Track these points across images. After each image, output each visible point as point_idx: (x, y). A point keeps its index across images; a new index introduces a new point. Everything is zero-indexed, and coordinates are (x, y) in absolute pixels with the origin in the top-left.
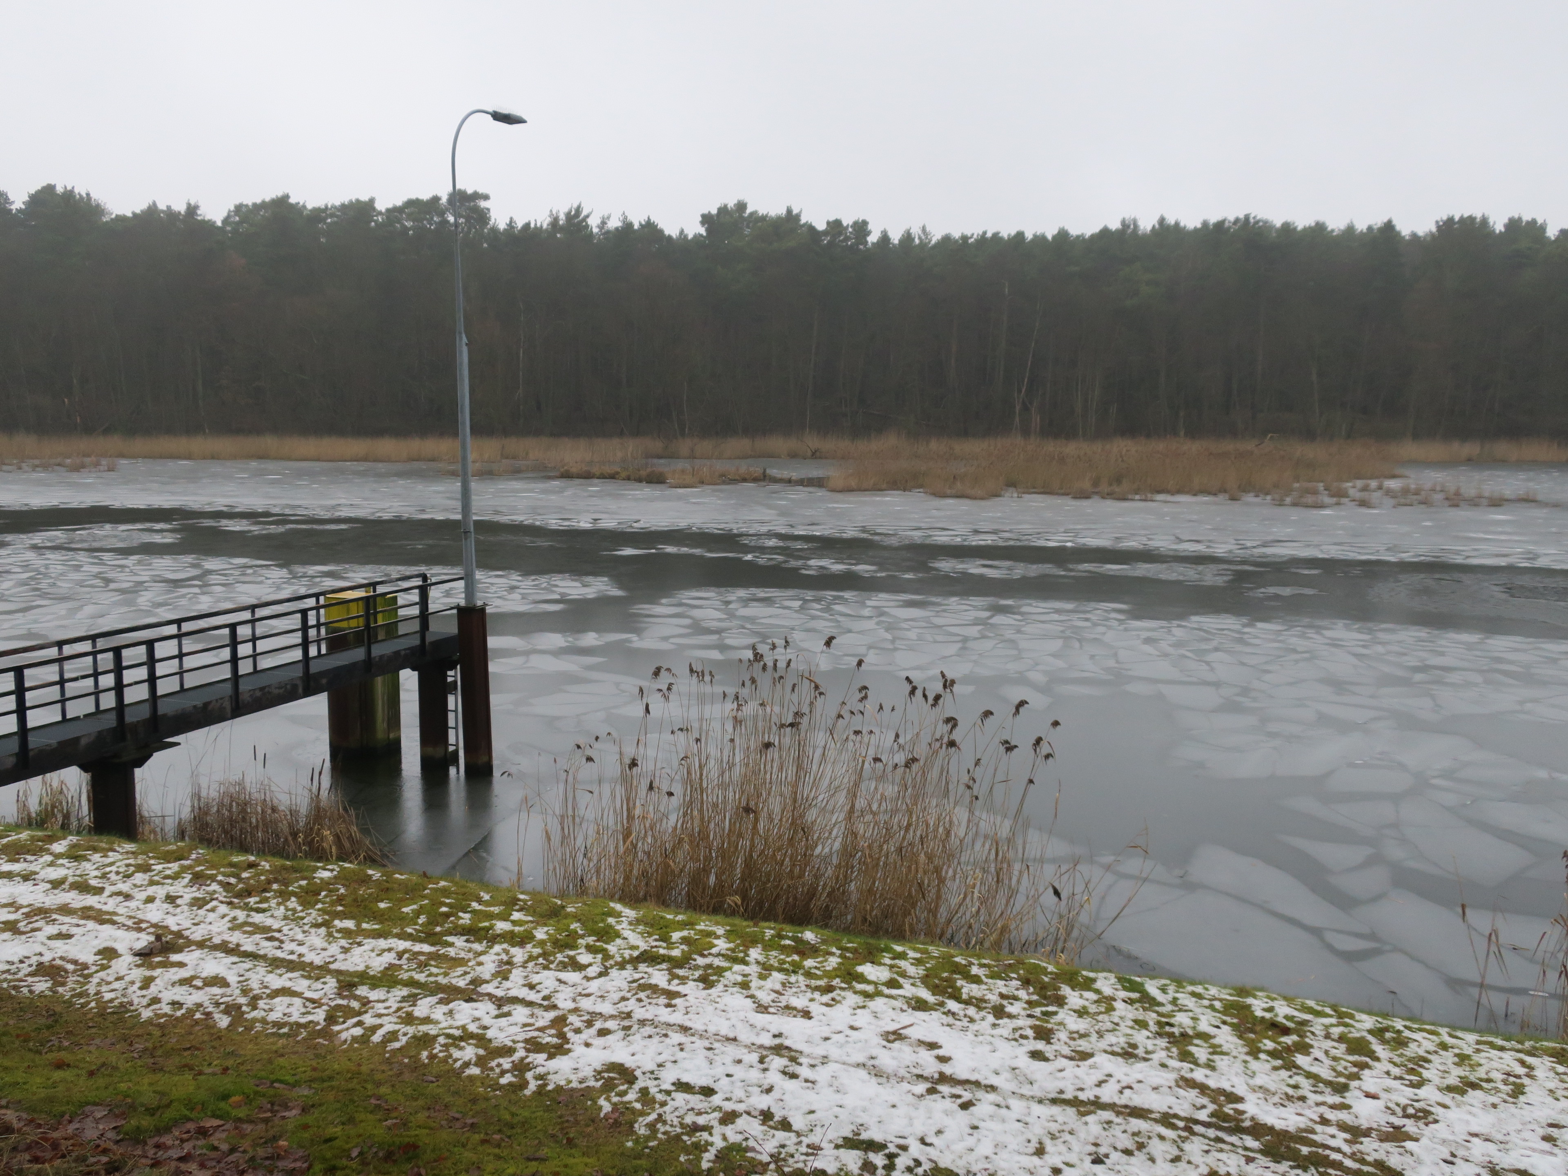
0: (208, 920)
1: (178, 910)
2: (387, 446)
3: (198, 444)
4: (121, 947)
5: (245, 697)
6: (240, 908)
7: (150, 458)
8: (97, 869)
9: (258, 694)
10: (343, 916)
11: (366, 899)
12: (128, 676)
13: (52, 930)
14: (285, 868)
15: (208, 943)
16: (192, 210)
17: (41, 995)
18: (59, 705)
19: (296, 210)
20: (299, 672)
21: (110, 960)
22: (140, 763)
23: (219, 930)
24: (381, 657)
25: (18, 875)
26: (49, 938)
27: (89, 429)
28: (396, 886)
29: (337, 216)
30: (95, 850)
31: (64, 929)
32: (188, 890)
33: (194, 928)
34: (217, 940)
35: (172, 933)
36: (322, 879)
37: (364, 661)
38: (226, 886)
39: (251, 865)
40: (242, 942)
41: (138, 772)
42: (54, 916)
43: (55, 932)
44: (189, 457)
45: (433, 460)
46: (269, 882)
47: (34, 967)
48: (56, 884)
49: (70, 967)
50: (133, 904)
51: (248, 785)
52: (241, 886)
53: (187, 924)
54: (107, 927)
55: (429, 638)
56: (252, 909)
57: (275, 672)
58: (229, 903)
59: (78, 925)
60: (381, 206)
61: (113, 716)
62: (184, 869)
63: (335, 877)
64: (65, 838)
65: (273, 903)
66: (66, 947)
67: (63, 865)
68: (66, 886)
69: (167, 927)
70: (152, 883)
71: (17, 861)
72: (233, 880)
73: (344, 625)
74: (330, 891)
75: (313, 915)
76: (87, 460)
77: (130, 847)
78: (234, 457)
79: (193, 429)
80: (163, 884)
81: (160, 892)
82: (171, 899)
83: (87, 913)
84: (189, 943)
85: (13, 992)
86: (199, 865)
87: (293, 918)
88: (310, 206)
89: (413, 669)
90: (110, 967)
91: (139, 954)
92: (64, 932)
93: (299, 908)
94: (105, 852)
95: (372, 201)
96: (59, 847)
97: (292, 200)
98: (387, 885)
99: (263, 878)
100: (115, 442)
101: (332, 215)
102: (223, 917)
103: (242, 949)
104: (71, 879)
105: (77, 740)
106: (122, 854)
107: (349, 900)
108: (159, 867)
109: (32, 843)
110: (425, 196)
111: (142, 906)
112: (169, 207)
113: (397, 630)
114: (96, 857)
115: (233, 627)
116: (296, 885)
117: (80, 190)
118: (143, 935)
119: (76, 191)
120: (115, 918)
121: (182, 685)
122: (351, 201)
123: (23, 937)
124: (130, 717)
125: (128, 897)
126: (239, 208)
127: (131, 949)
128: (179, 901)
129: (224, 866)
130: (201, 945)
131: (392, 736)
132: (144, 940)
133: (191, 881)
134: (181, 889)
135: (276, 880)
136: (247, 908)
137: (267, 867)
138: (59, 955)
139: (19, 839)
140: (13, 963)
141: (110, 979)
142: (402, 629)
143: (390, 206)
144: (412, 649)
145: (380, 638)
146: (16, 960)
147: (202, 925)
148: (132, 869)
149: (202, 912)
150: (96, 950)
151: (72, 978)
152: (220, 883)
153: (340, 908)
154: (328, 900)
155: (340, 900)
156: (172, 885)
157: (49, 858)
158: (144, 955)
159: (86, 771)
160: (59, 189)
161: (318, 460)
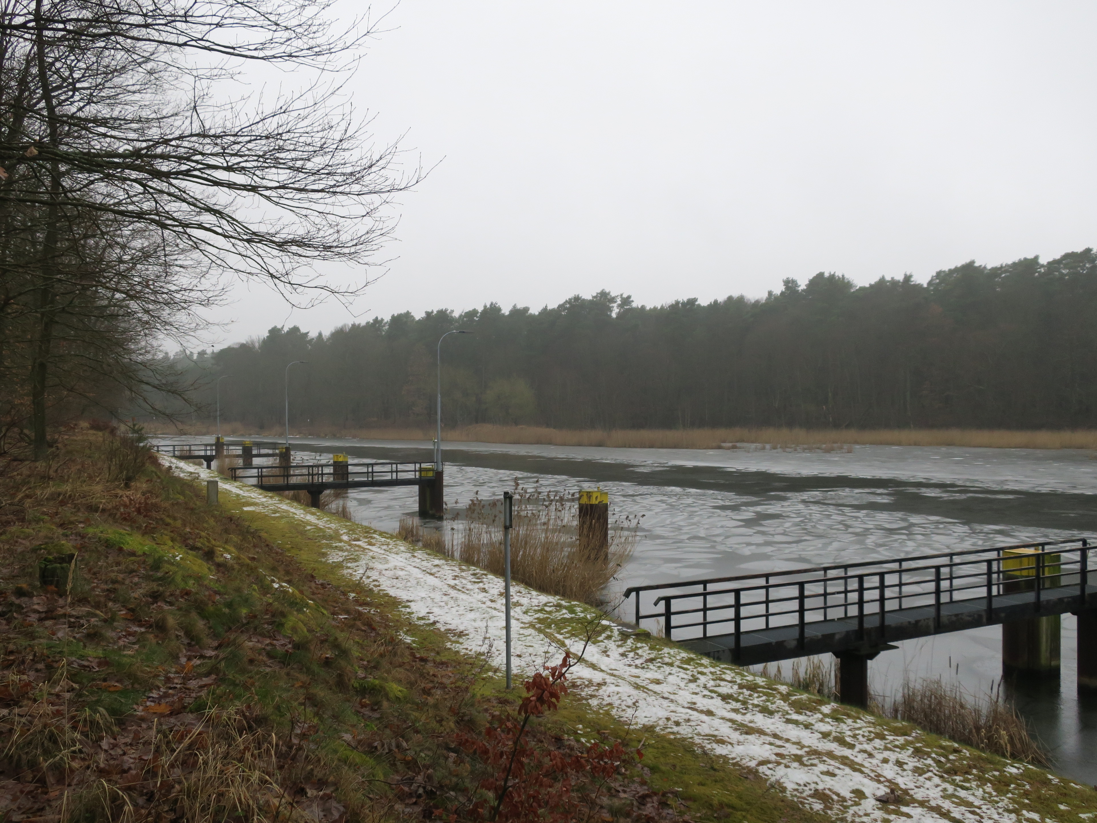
0: (926, 786)
1: (905, 773)
2: (1043, 437)
3: (904, 435)
4: (867, 792)
5: (944, 620)
6: (948, 782)
7: (874, 444)
8: (850, 730)
9: (954, 618)
10: (1030, 808)
11: (1048, 799)
12: (867, 595)
13: (823, 767)
14: (980, 758)
15: (926, 804)
16: (908, 278)
17: (817, 813)
18: (823, 610)
19: (980, 270)
20: (983, 606)
21: (860, 799)
22: (872, 656)
23: (934, 796)
24: (1048, 601)
25: (802, 723)
26: (822, 773)
27: (837, 425)
28: (1072, 794)
29: (1010, 272)
30: (849, 716)
31: (831, 768)
32: (911, 759)
33: (916, 790)
34: (933, 803)
35: (901, 789)
36: (1011, 774)
37: (1034, 603)
38: (938, 762)
39: (956, 751)
40: (952, 809)
41: (869, 662)
42: (825, 758)
43: (825, 770)
44: (899, 444)
45: (1081, 447)
46: (970, 767)
47: (813, 792)
48: (825, 735)
49: (835, 797)
50: (874, 761)
51: (943, 684)
52: (949, 765)
53: (911, 785)
54: (857, 774)
55: (1088, 591)
56: (957, 785)
57: (967, 604)
58: (941, 777)
59: (839, 769)
60: (1043, 260)
61: (856, 622)
62: (908, 743)
63: (1021, 774)
64: (829, 704)
65: (974, 784)
66: (832, 782)
67: (829, 723)
68: (831, 738)
69: (897, 784)
70: (886, 749)
71: (801, 713)
72: (943, 759)
73: (1017, 573)
74: (1018, 785)
75: (1005, 802)
76: (835, 445)
77: (870, 718)
78: (930, 444)
79: (902, 424)
80: (894, 751)
81: (893, 756)
82: (900, 764)
83: (845, 761)
84: (914, 801)
85: (801, 806)
86: (919, 742)
87: (987, 799)
88: (989, 267)
89: (1074, 613)
90: (860, 804)
91: (878, 799)
92: (831, 771)
93: (994, 794)
94: (855, 719)
95: (1036, 258)
96: (826, 709)
97: (977, 264)
98: (1065, 791)
99: (965, 762)
100: (852, 434)
101: (1006, 271)
102: (937, 786)
103: (952, 815)
104: (834, 734)
105: (832, 635)
106: (866, 722)
107: (1034, 796)
108: (891, 738)
109: (809, 703)
110: (1079, 249)
111: (880, 764)
112: (892, 278)
113: (1060, 582)
114: (849, 721)
115: (938, 568)
116: (990, 774)
117: (839, 274)
118: (881, 786)
119: (836, 274)
120: (863, 769)
121: (900, 606)
122: (1020, 260)
123: (806, 768)
124: (867, 624)
125: (871, 755)
126: (939, 274)
127: (874, 795)
128: (905, 767)
129: (936, 747)
130: (922, 804)
131: (1053, 663)
132: (882, 791)
133: (913, 753)
134: (906, 758)
135: (975, 767)
136: (953, 782)
137: (968, 755)
138: (828, 787)
139: (801, 699)
140: (800, 785)
141: (861, 813)
142: (1064, 581)
143: (1051, 259)
144: (1074, 598)
145: (1046, 586)
146: (802, 784)
147: (922, 789)
148: (873, 735)
149: (921, 779)
150: (851, 789)
151: (836, 806)
152: (934, 759)
153: (1026, 801)
154: (1016, 792)
155: (1026, 794)
156: (900, 753)
157: (819, 716)
158: (883, 801)
159: (837, 657)
160: (827, 275)
161: (990, 447)
